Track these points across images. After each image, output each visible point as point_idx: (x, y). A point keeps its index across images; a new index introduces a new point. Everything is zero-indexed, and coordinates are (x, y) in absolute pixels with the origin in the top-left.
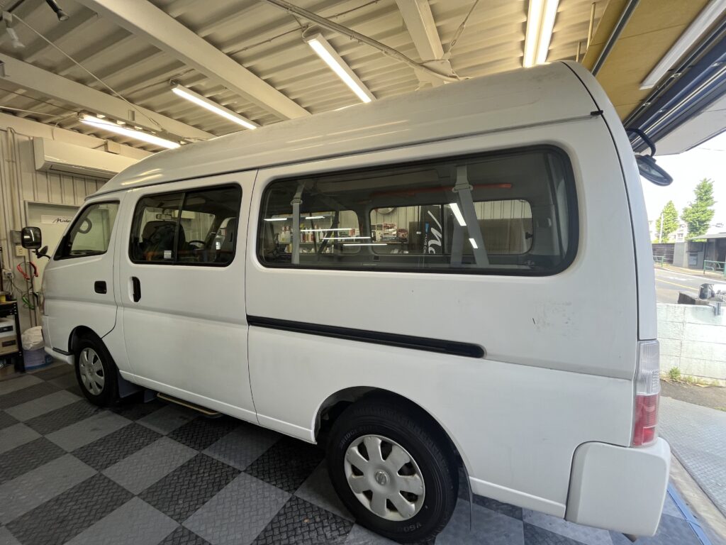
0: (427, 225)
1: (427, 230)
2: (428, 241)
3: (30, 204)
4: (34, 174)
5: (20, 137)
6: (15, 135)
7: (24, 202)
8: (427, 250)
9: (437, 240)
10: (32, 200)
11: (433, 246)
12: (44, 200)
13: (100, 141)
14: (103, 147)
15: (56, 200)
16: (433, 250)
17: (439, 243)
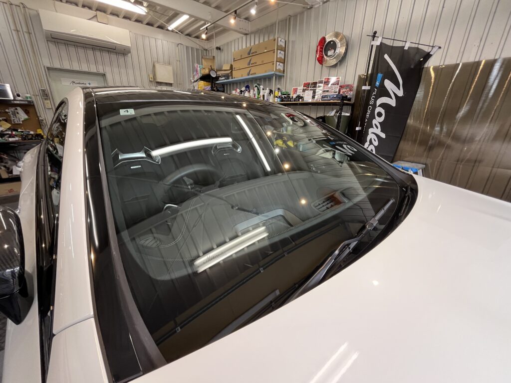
0: (380, 76)
1: (377, 84)
2: (376, 100)
3: (49, 69)
4: (46, 43)
5: (31, 12)
6: (26, 9)
7: (44, 67)
8: (373, 110)
9: (390, 97)
10: (49, 65)
11: (383, 105)
12: (57, 65)
13: (93, 13)
14: (95, 19)
15: (67, 66)
16: (383, 111)
17: (392, 102)
